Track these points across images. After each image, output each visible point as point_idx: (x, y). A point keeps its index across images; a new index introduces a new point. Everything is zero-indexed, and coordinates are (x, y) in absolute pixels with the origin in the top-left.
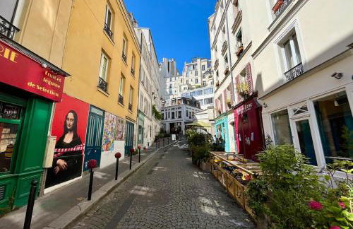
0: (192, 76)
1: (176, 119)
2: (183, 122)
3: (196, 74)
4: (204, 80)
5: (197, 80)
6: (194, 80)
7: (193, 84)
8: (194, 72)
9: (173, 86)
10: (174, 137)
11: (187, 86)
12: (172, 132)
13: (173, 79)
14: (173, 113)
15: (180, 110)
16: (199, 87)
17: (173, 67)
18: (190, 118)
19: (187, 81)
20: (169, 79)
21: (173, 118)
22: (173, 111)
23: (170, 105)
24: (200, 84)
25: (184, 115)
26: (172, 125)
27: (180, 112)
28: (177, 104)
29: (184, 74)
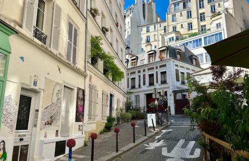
0: (182, 19)
1: (157, 86)
2: (170, 92)
3: (189, 15)
4: (202, 23)
5: (190, 26)
6: (185, 25)
7: (184, 31)
8: (185, 13)
9: (152, 39)
10: (151, 118)
11: (174, 35)
12: (150, 110)
13: (152, 28)
14: (151, 76)
15: (163, 70)
16: (195, 34)
17: (151, 11)
18: (183, 83)
19: (174, 28)
20: (144, 29)
21: (151, 84)
22: (151, 72)
23: (146, 62)
24: (197, 31)
25: (171, 77)
26: (149, 97)
27: (164, 73)
28: (157, 59)
29: (169, 17)
